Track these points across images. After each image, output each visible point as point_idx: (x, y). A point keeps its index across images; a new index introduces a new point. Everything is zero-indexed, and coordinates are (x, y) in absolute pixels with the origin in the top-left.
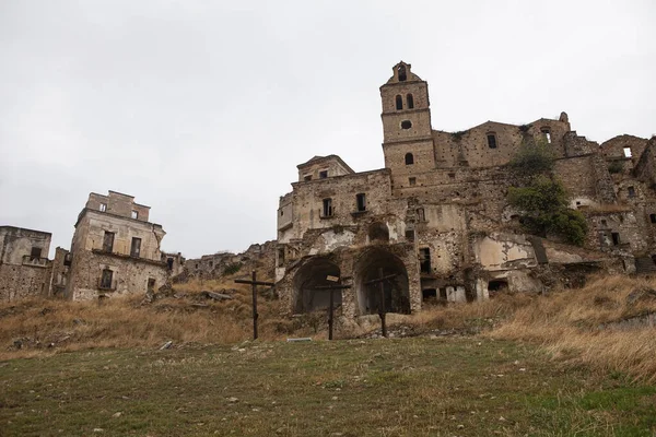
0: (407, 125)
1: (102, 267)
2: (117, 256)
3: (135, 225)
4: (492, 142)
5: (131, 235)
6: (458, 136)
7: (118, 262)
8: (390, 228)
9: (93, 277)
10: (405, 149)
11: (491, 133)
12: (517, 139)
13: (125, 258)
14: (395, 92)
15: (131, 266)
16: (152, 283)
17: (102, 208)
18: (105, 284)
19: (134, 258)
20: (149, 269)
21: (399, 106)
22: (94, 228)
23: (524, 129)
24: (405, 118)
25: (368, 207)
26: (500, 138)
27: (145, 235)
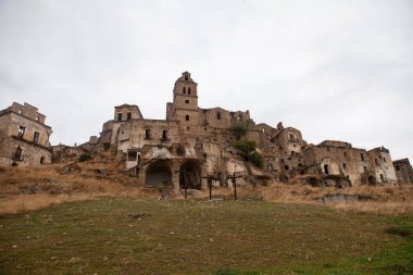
0: (187, 102)
1: (17, 146)
2: (25, 141)
3: (37, 125)
4: (219, 117)
5: (34, 130)
6: (205, 111)
7: (26, 144)
8: (187, 150)
9: (11, 152)
10: (187, 113)
11: (219, 113)
12: (229, 118)
13: (30, 143)
14: (183, 85)
15: (32, 148)
16: (42, 159)
17: (20, 112)
18: (17, 157)
19: (34, 144)
20: (42, 151)
21: (184, 92)
22: (14, 123)
23: (232, 113)
24: (187, 98)
25: (169, 137)
26: (222, 116)
27: (42, 131)
